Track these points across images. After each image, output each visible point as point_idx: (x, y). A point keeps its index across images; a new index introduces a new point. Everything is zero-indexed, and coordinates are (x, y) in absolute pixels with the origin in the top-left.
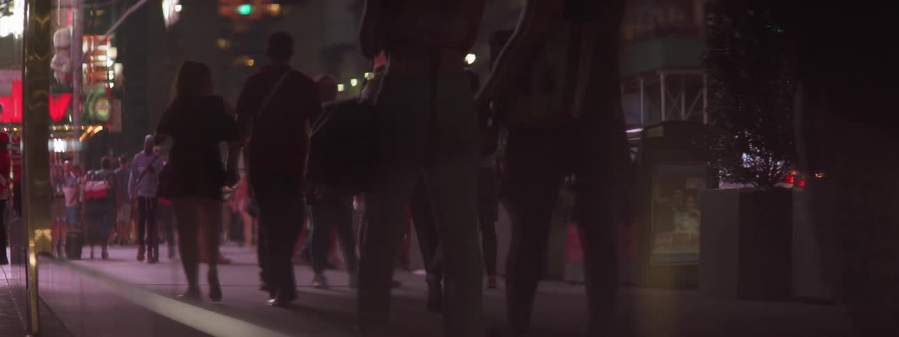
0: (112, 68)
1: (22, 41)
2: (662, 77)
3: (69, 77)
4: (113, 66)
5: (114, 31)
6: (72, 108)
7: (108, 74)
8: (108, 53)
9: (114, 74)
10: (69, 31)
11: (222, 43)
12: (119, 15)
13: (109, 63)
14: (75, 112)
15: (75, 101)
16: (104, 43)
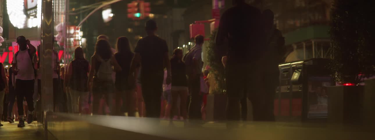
0: (81, 40)
1: (40, 29)
2: (313, 42)
3: (62, 44)
4: (81, 39)
5: (81, 24)
6: (63, 56)
7: (79, 43)
8: (79, 34)
9: (81, 43)
10: (62, 25)
11: (129, 30)
12: (83, 18)
13: (80, 38)
14: (64, 58)
15: (65, 54)
16: (78, 29)
